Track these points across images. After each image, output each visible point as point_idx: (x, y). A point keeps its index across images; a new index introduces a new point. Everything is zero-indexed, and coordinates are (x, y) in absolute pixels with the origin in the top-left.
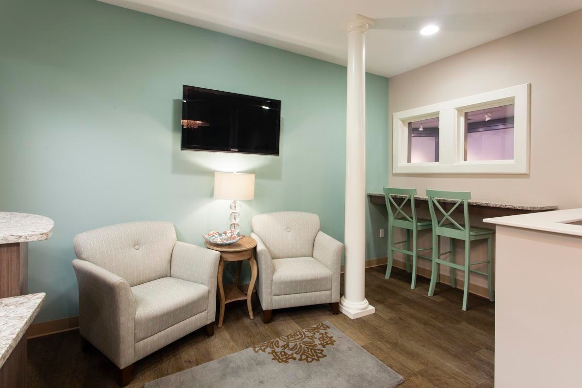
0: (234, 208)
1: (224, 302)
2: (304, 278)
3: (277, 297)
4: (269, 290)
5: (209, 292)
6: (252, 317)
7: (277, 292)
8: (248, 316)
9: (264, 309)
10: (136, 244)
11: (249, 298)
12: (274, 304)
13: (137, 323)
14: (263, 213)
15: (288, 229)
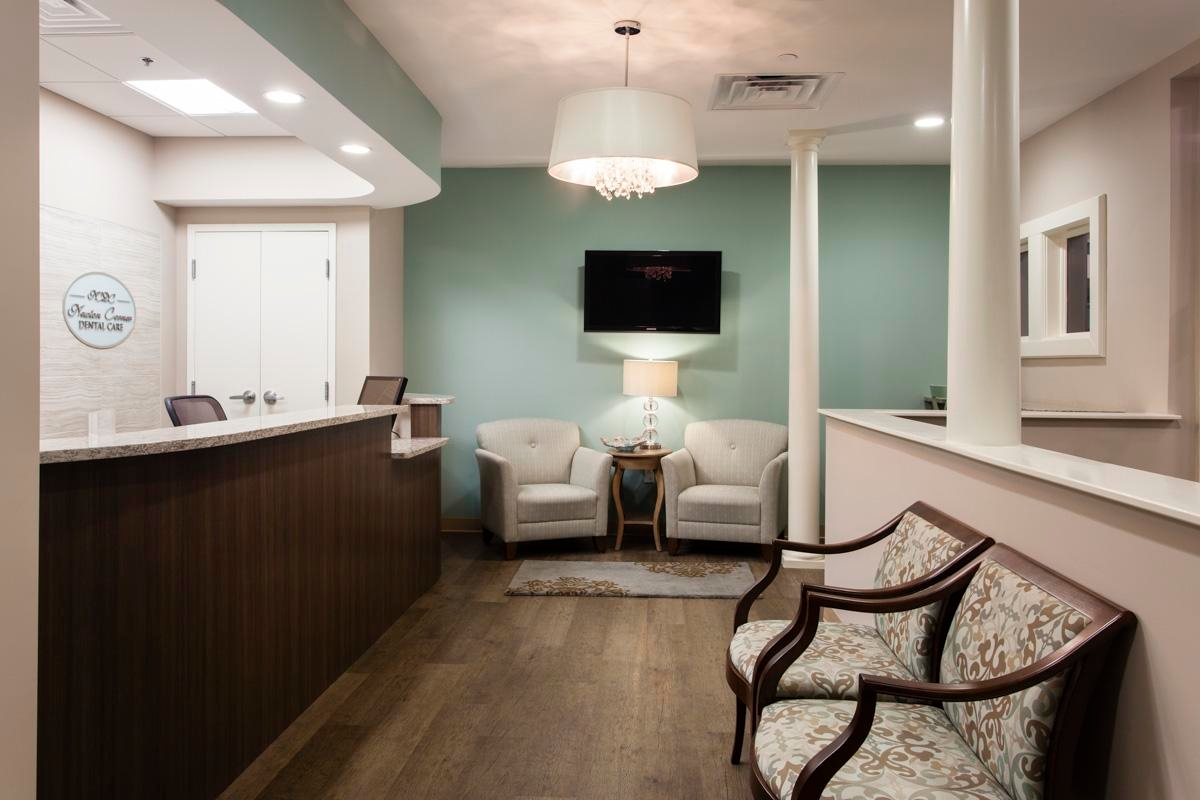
0: (648, 408)
1: (622, 522)
2: (718, 501)
3: (684, 523)
4: (674, 513)
5: (597, 499)
6: (658, 548)
7: (684, 517)
8: (655, 548)
9: (668, 536)
10: (532, 442)
11: (655, 523)
12: (679, 531)
13: (519, 504)
14: (702, 420)
15: (731, 444)
